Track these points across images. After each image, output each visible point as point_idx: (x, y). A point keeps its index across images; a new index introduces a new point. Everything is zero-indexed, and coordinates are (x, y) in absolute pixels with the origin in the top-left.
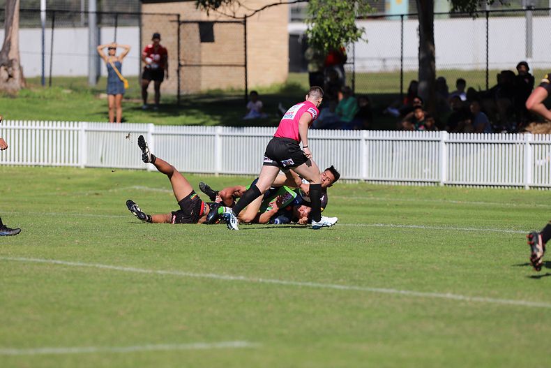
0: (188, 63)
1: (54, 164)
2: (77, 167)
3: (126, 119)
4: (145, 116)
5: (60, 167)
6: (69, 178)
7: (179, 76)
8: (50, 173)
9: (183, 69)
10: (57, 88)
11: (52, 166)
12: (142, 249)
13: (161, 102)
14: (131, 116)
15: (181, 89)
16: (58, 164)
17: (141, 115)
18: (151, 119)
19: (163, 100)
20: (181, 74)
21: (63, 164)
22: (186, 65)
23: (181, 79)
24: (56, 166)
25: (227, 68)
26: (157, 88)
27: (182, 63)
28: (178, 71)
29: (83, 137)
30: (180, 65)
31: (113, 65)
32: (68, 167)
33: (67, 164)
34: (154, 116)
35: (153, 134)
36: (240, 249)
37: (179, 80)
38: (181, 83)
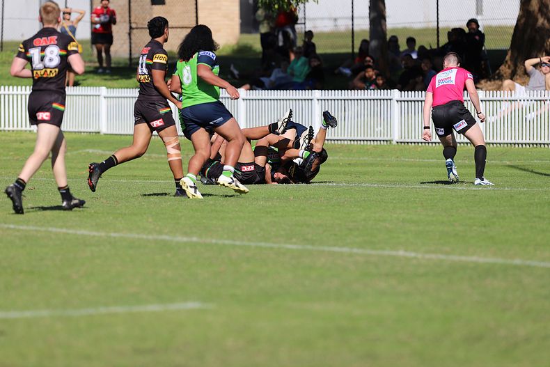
0: (139, 26)
1: (7, 128)
2: (30, 131)
3: (80, 82)
4: (97, 79)
5: (13, 131)
6: (22, 143)
7: (130, 39)
8: (3, 138)
9: (134, 31)
10: (8, 52)
11: (4, 131)
12: (95, 212)
13: (113, 65)
14: (84, 80)
15: (133, 52)
16: (11, 128)
17: (93, 78)
18: (103, 82)
19: (115, 63)
20: (132, 37)
21: (15, 128)
22: (137, 28)
23: (132, 41)
24: (9, 131)
25: (179, 30)
26: (108, 52)
27: (133, 26)
28: (130, 34)
30: (131, 28)
31: (67, 29)
32: (21, 131)
33: (19, 128)
34: (106, 80)
35: (105, 97)
36: (192, 210)
37: (130, 43)
38: (133, 46)
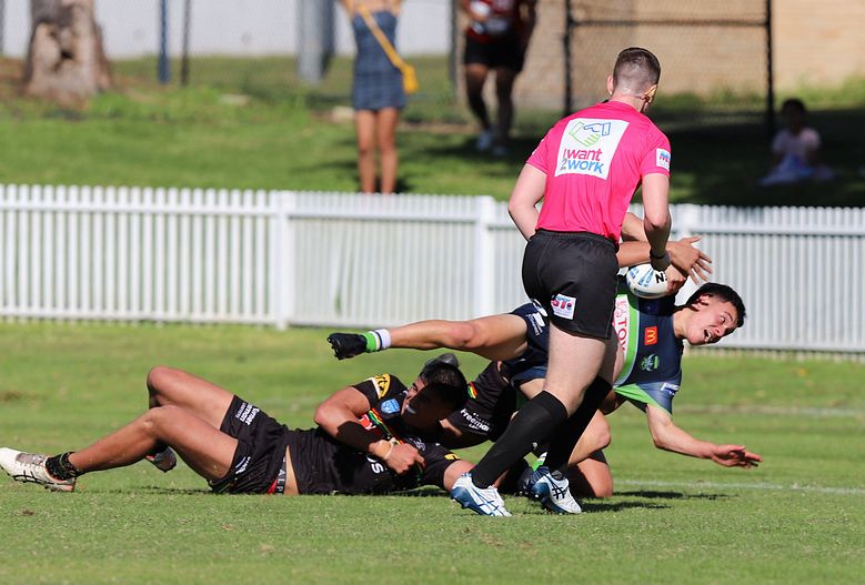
0: (596, 16)
1: (197, 316)
2: (266, 326)
3: (411, 182)
4: (465, 171)
5: (215, 324)
6: (241, 359)
7: (568, 53)
8: (186, 344)
9: (581, 32)
10: (205, 90)
11: (189, 323)
12: (460, 573)
13: (515, 133)
14: (426, 175)
15: (576, 94)
16: (209, 316)
17: (455, 171)
18: (486, 183)
19: (522, 127)
20: (575, 48)
21: (222, 316)
22: (589, 23)
23: (575, 62)
24: (202, 324)
25: (713, 31)
26: (504, 90)
27: (579, 15)
28: (567, 40)
29: (284, 237)
30: (571, 23)
31: (371, 23)
32: (240, 325)
33: (235, 317)
34: (493, 175)
35: (491, 228)
36: (751, 570)
37: (568, 67)
38: (576, 75)
